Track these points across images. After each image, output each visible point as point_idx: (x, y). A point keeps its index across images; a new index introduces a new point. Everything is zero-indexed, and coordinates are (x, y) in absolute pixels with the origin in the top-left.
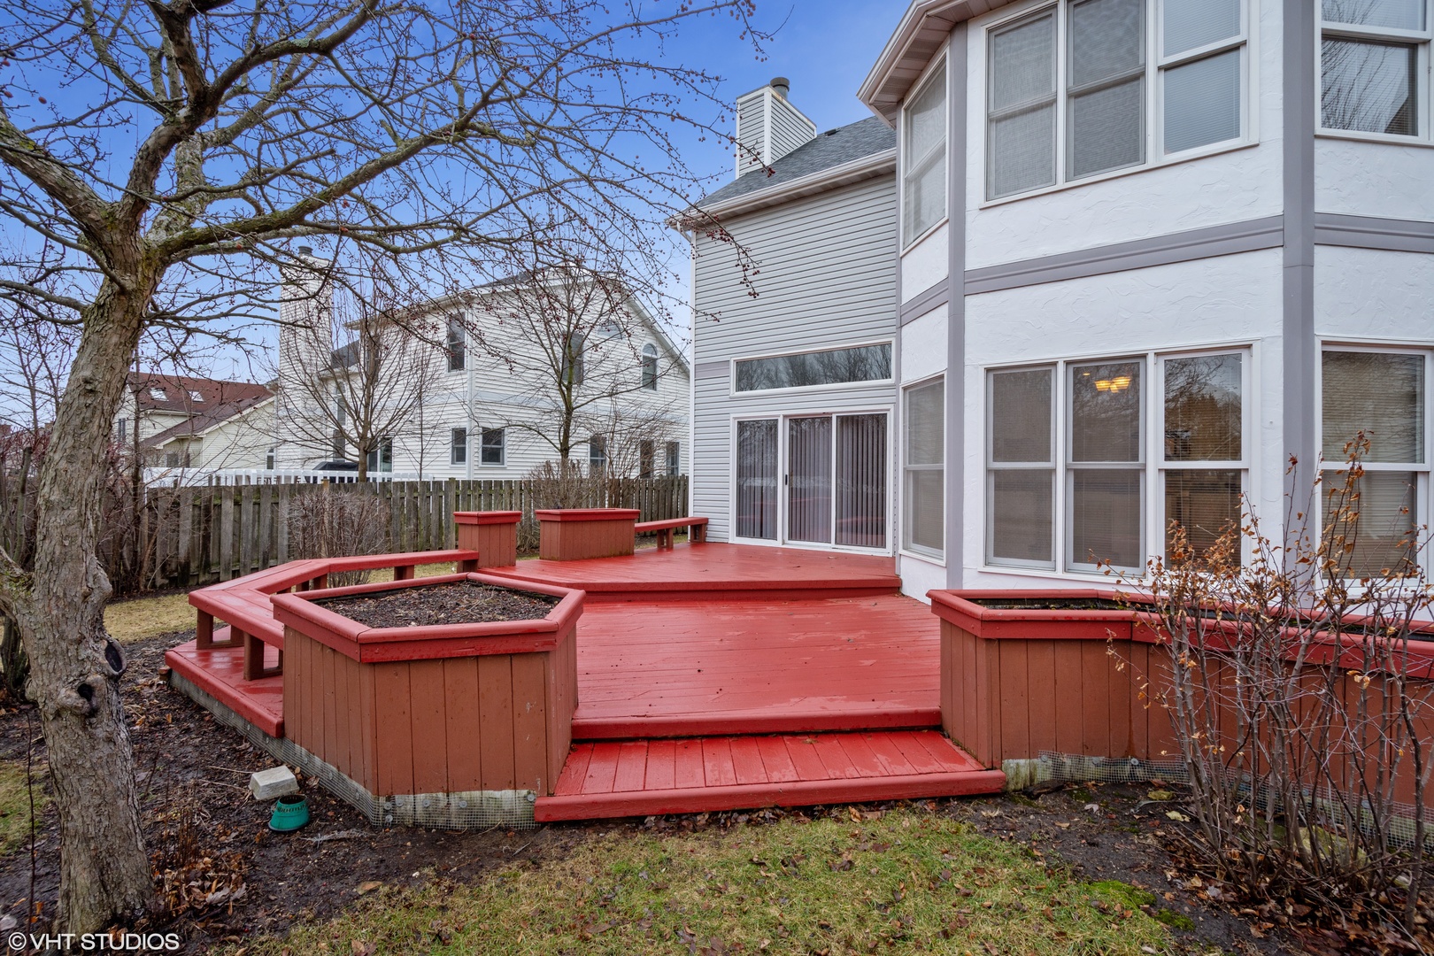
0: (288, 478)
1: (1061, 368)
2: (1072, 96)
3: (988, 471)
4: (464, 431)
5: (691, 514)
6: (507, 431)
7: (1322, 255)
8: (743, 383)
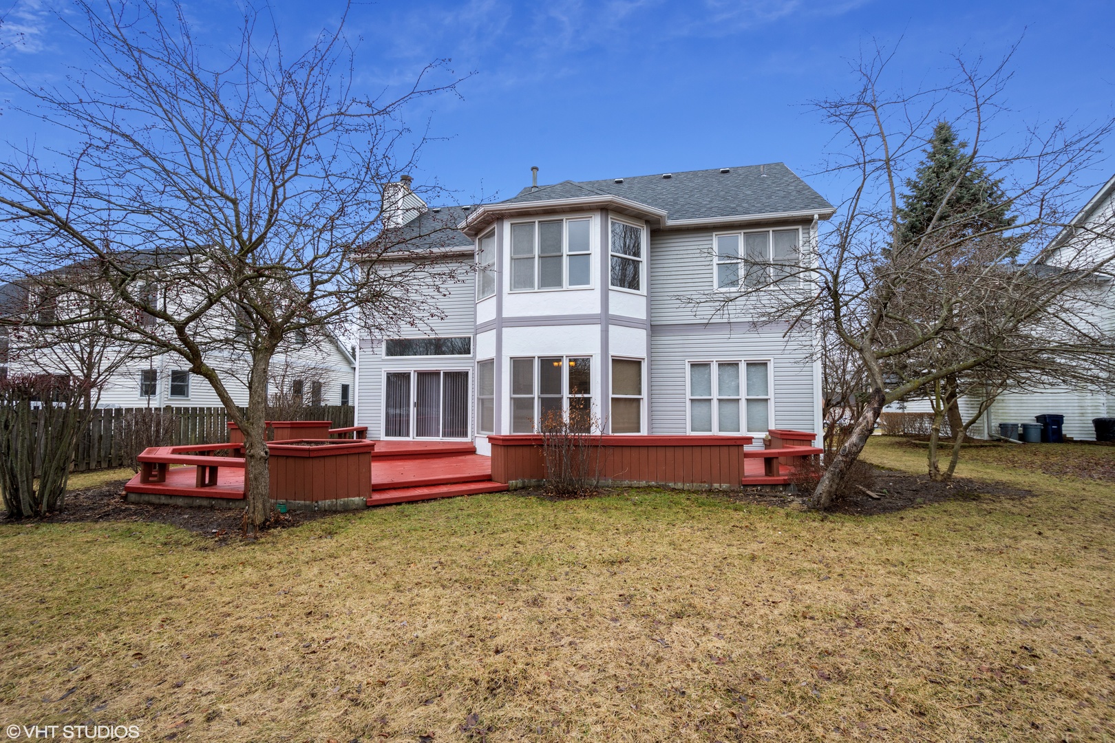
1: (536, 358)
2: (540, 257)
3: (511, 398)
4: (154, 371)
5: (356, 425)
7: (611, 327)
8: (390, 352)
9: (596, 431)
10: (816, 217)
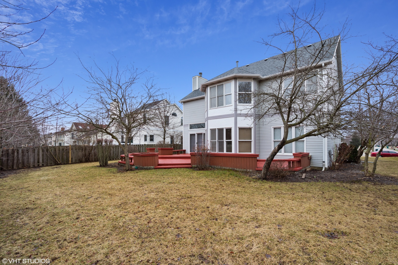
0: (115, 144)
1: (217, 129)
2: (217, 97)
3: (211, 141)
4: (146, 135)
5: (183, 149)
6: (154, 135)
7: (238, 118)
8: (191, 128)
9: (233, 152)
10: (323, 65)
